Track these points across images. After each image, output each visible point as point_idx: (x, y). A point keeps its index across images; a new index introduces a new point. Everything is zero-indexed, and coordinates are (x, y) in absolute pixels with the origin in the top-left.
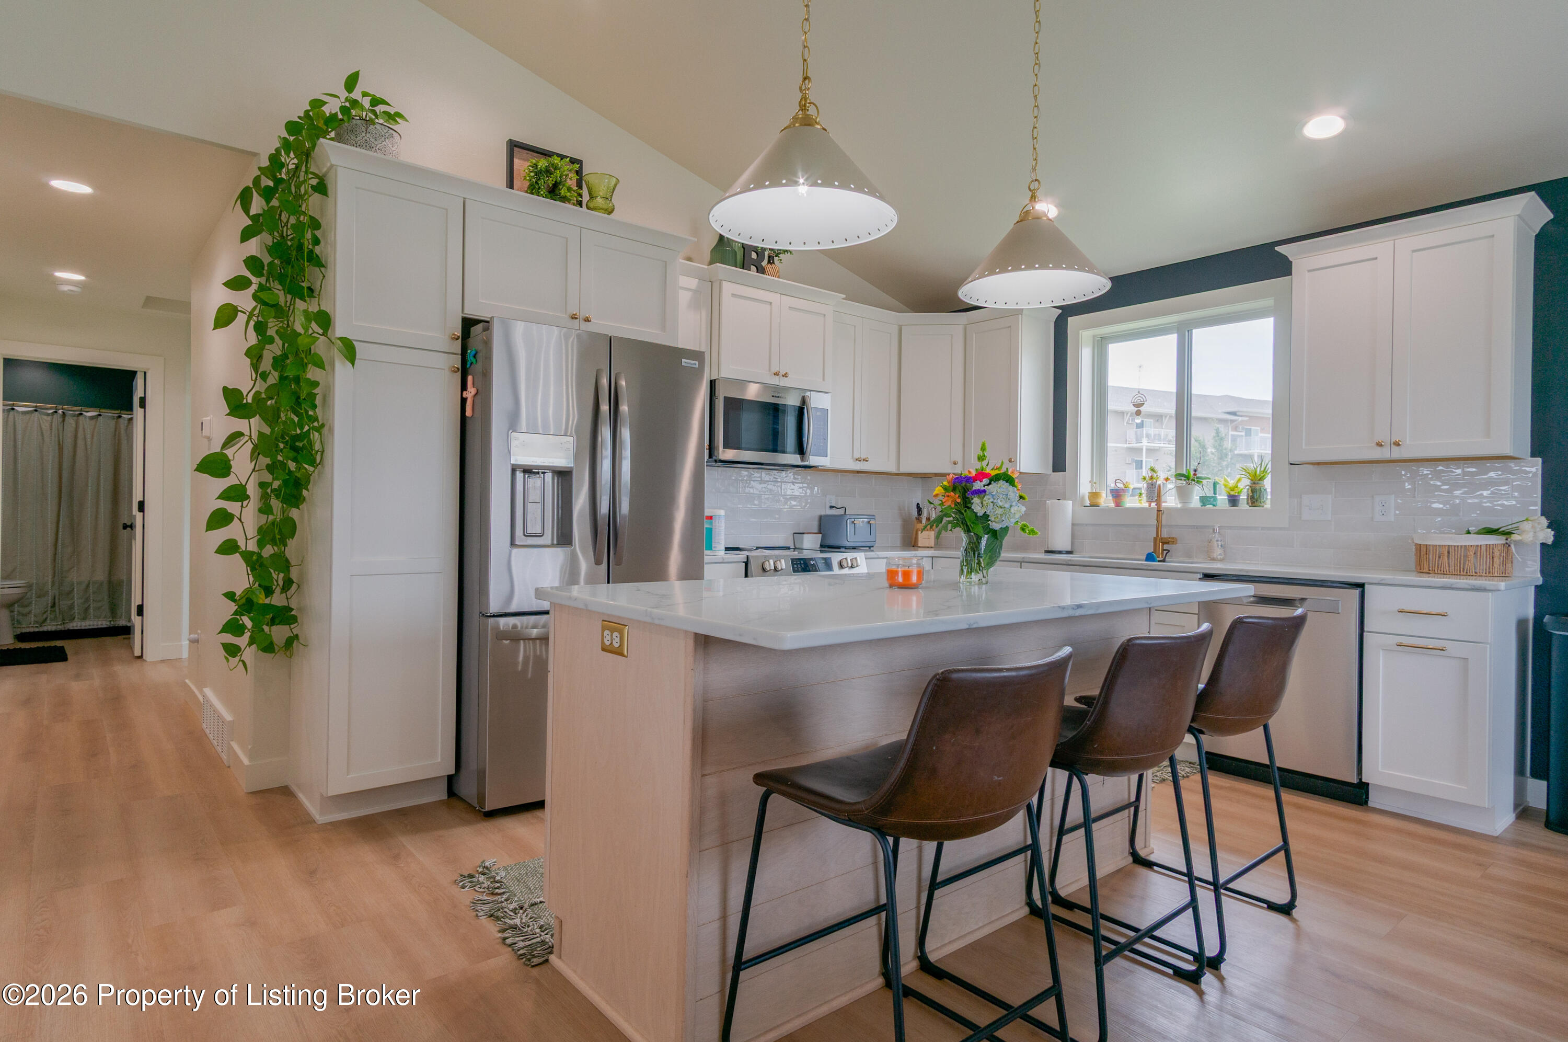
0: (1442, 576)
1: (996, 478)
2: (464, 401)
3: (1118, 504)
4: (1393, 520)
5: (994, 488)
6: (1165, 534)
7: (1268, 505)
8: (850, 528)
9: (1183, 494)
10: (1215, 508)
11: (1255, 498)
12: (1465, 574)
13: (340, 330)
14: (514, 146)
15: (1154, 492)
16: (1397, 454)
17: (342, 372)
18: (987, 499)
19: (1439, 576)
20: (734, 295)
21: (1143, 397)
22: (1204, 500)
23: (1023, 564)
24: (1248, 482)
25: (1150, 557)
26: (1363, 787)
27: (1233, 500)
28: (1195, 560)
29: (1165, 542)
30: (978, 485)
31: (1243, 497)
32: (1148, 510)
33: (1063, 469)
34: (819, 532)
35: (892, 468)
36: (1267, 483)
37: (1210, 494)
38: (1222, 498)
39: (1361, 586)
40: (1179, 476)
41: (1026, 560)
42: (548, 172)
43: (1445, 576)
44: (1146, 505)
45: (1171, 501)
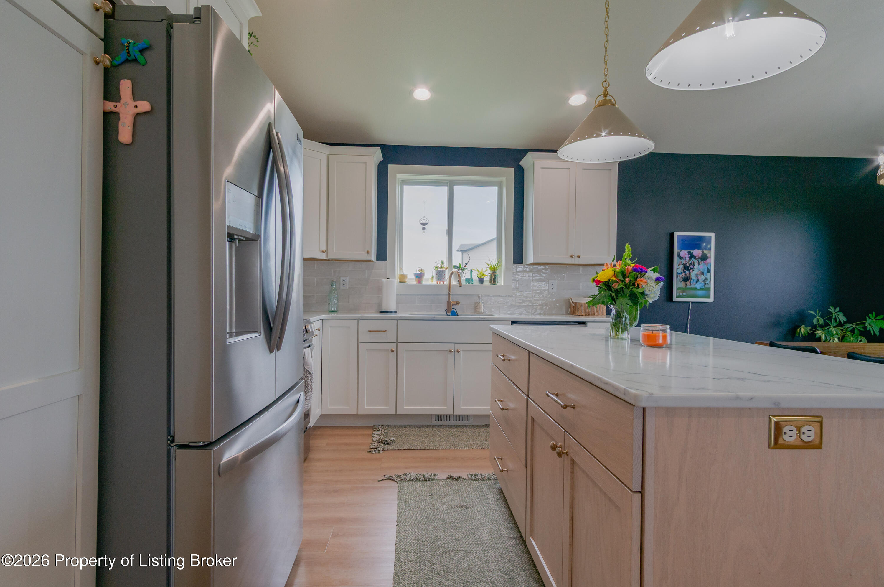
0: (588, 316)
3: (419, 282)
4: (556, 291)
6: (454, 299)
7: (500, 284)
10: (472, 285)
12: (596, 315)
16: (577, 261)
19: (587, 316)
21: (427, 220)
22: (467, 281)
23: (399, 321)
24: (489, 271)
27: (481, 281)
28: (466, 313)
29: (454, 304)
31: (487, 279)
33: (385, 260)
36: (499, 272)
37: (469, 277)
41: (401, 319)
43: (589, 316)
44: (435, 283)
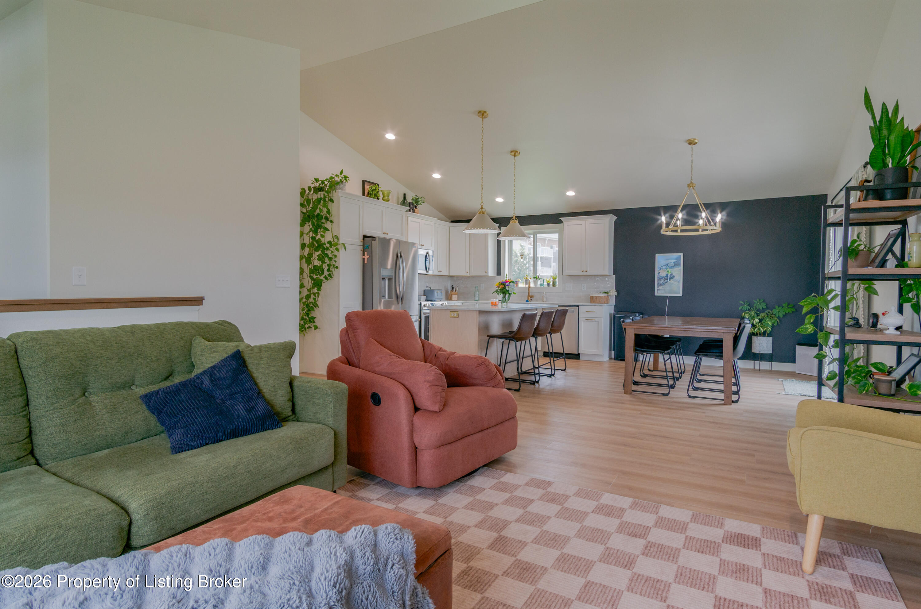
1: (511, 282)
2: (364, 259)
4: (585, 290)
5: (511, 284)
6: (531, 293)
7: (557, 286)
8: (436, 293)
9: (535, 283)
10: (544, 288)
11: (554, 285)
12: (600, 303)
13: (341, 241)
14: (364, 182)
15: (527, 282)
16: (586, 274)
17: (342, 251)
18: (510, 286)
19: (595, 303)
20: (411, 221)
22: (541, 285)
24: (552, 280)
25: (527, 301)
26: (579, 355)
27: (548, 285)
28: (538, 302)
29: (531, 297)
30: (507, 284)
31: (551, 284)
32: (526, 287)
33: (500, 275)
34: (424, 295)
35: (448, 275)
36: (557, 280)
37: (542, 283)
38: (545, 284)
39: (578, 306)
40: (534, 277)
42: (375, 190)
44: (525, 286)
45: (532, 285)
